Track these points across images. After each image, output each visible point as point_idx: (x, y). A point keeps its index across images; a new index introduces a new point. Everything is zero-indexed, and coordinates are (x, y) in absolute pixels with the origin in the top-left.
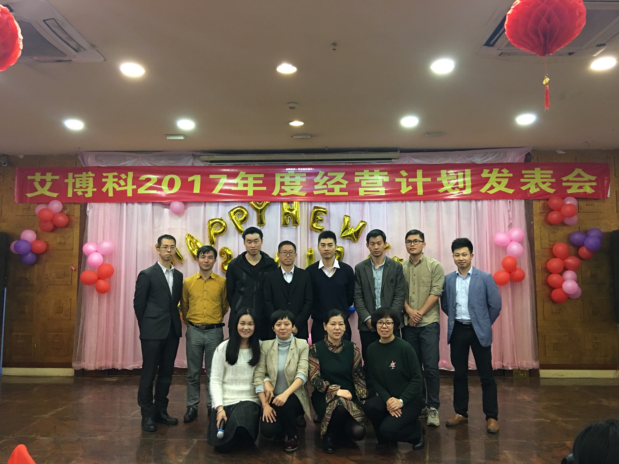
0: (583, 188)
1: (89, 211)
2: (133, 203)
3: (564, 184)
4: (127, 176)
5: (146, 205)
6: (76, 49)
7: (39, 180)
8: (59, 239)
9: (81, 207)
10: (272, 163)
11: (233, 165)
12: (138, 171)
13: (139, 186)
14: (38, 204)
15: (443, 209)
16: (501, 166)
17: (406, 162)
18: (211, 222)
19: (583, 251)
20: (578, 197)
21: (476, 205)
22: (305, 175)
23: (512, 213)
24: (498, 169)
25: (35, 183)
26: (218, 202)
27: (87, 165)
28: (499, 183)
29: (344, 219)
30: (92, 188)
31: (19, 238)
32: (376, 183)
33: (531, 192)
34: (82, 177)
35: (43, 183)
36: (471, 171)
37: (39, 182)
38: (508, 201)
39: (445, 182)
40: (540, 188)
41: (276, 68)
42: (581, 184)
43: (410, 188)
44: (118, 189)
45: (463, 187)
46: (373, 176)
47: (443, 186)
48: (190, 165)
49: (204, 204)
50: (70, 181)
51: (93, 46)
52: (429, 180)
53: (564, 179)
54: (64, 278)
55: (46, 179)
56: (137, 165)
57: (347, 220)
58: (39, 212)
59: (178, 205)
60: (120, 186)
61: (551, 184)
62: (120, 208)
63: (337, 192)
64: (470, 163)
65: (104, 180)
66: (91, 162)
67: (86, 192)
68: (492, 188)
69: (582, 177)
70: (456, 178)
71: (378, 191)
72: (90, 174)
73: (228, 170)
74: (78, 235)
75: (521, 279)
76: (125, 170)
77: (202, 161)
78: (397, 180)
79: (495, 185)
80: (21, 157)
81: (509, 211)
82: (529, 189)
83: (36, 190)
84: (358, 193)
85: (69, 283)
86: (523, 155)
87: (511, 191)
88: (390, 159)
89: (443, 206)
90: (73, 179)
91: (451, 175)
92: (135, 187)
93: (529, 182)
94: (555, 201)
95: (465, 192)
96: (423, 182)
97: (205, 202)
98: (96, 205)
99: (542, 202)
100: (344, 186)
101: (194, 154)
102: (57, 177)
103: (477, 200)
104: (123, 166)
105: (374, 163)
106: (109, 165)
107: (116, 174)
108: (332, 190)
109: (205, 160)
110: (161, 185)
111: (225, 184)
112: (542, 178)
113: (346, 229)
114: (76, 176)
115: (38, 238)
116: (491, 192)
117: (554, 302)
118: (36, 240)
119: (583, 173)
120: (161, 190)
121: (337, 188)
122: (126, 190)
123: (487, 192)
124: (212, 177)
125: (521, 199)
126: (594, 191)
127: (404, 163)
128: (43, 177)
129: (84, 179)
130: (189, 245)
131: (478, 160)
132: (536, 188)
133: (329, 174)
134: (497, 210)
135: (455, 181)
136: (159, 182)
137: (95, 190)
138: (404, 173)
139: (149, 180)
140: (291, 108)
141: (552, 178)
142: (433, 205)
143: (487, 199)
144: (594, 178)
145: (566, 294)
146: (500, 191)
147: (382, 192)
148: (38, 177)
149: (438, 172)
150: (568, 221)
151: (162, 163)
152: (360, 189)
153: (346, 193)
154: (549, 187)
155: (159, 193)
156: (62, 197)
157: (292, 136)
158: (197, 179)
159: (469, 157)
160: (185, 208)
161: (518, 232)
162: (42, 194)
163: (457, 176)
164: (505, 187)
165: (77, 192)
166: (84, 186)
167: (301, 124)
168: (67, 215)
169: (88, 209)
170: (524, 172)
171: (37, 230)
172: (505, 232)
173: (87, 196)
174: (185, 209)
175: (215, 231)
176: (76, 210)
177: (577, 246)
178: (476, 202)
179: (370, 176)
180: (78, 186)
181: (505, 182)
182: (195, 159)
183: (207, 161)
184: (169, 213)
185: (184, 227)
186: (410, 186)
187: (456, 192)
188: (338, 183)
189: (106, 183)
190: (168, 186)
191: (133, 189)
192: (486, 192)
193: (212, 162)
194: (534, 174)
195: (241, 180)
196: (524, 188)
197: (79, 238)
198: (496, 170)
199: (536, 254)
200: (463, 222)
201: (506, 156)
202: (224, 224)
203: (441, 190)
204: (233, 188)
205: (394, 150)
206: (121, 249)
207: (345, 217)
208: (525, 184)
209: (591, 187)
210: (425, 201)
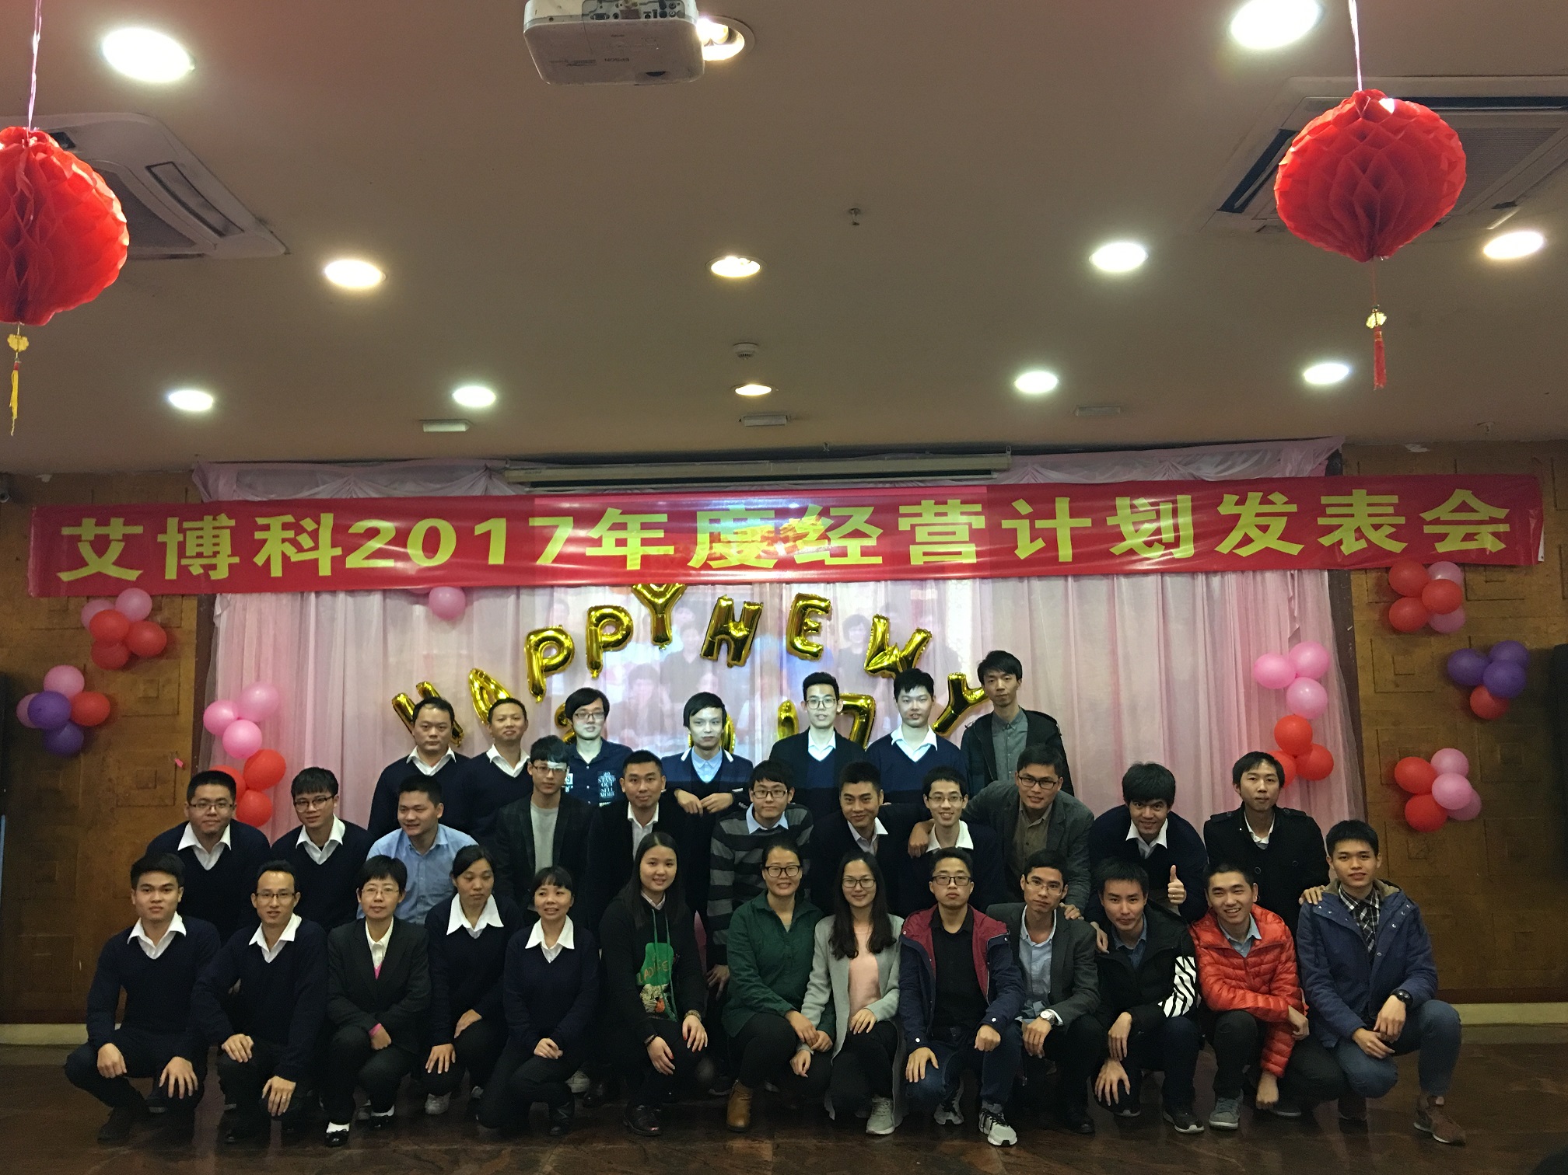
0: (1476, 540)
1: (220, 615)
2: (333, 592)
3: (1428, 529)
4: (318, 523)
5: (369, 595)
6: (218, 228)
7: (92, 538)
8: (142, 687)
9: (199, 605)
10: (687, 485)
11: (588, 492)
12: (347, 510)
13: (349, 550)
14: (88, 598)
15: (1125, 596)
16: (1267, 486)
17: (1027, 478)
18: (534, 639)
19: (1482, 699)
20: (1462, 561)
21: (1208, 585)
22: (772, 514)
23: (1299, 603)
24: (1261, 494)
25: (80, 545)
26: (552, 586)
27: (214, 499)
28: (1264, 529)
29: (874, 624)
30: (229, 556)
31: (39, 688)
32: (954, 533)
33: (1346, 549)
34: (201, 529)
35: (101, 545)
36: (1193, 500)
37: (92, 544)
38: (1289, 573)
39: (1127, 529)
40: (1368, 541)
41: (710, 265)
42: (1471, 529)
43: (1040, 544)
44: (296, 557)
45: (1172, 540)
46: (945, 514)
47: (1123, 539)
48: (479, 494)
49: (515, 591)
50: (171, 538)
51: (261, 221)
52: (1087, 522)
53: (1428, 516)
54: (155, 787)
55: (108, 535)
56: (344, 495)
57: (880, 628)
58: (92, 620)
59: (448, 595)
60: (300, 549)
61: (1393, 530)
62: (302, 608)
63: (854, 557)
64: (1192, 479)
65: (258, 535)
66: (225, 489)
67: (214, 567)
68: (1247, 540)
69: (1473, 510)
70: (1155, 517)
71: (959, 553)
72: (224, 520)
73: (576, 505)
74: (193, 675)
75: (1324, 772)
76: (314, 508)
77: (510, 484)
78: (1007, 524)
79: (1254, 533)
80: (46, 478)
81: (1290, 600)
82: (1340, 542)
83: (83, 563)
84: (907, 558)
85: (168, 802)
86: (1323, 458)
87: (1294, 549)
88: (988, 472)
89: (1124, 589)
90: (179, 532)
91: (1141, 509)
92: (338, 551)
93: (1340, 526)
94: (1406, 574)
95: (1178, 553)
96: (1071, 528)
97: (518, 588)
98: (237, 600)
99: (1373, 575)
100: (871, 542)
101: (489, 465)
102: (138, 530)
103: (1208, 572)
104: (309, 500)
105: (946, 481)
106: (273, 497)
107: (289, 518)
108: (843, 553)
109: (519, 481)
110: (405, 546)
111: (570, 541)
112: (1370, 515)
113: (880, 649)
114: (186, 525)
115: (88, 687)
116: (1244, 552)
117: (1411, 829)
118: (83, 691)
119: (1474, 502)
120: (405, 557)
121: (854, 546)
122: (316, 561)
123: (1236, 551)
124: (537, 522)
125: (1322, 569)
126: (1503, 546)
127: (1021, 482)
128: (102, 530)
129: (208, 532)
130: (478, 697)
131: (1209, 472)
132: (1357, 539)
133: (834, 512)
134: (1260, 597)
135: (1151, 527)
136: (401, 538)
137: (236, 560)
138: (1023, 507)
139: (373, 533)
140: (742, 356)
141: (1396, 514)
142: (1097, 586)
143: (1234, 570)
144: (1501, 513)
145: (1443, 809)
146: (1267, 548)
147: (968, 555)
148: (88, 529)
149: (1111, 503)
150: (1440, 622)
151: (408, 489)
152: (913, 549)
153: (878, 560)
154: (1390, 536)
155: (400, 565)
156: (152, 582)
157: (740, 420)
158: (497, 529)
159: (1185, 465)
160: (468, 603)
161: (1316, 652)
162: (99, 574)
163: (1158, 512)
164: (1279, 539)
165: (190, 565)
166: (207, 550)
167: (765, 390)
168: (164, 626)
169: (218, 610)
170: (1324, 500)
171: (85, 666)
172: (1281, 654)
173: (215, 575)
174: (466, 605)
175: (545, 661)
176: (188, 613)
177: (1467, 686)
178: (1207, 578)
179: (937, 514)
180: (191, 550)
181: (1279, 525)
182: (490, 477)
183: (522, 484)
184: (427, 617)
185: (464, 652)
186: (1040, 540)
187: (1156, 554)
188: (857, 534)
189: (264, 541)
190: (425, 549)
191: (334, 559)
192: (1231, 552)
193: (535, 484)
194: (1351, 505)
195: (610, 529)
196: (1326, 541)
197: (193, 684)
198: (1254, 497)
199: (1363, 708)
200: (1177, 627)
201: (1279, 460)
202: (567, 643)
203: (1118, 549)
204: (591, 551)
205: (997, 449)
206: (303, 713)
207: (876, 620)
208: (1329, 530)
209: (1496, 535)
210: (1077, 575)
